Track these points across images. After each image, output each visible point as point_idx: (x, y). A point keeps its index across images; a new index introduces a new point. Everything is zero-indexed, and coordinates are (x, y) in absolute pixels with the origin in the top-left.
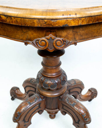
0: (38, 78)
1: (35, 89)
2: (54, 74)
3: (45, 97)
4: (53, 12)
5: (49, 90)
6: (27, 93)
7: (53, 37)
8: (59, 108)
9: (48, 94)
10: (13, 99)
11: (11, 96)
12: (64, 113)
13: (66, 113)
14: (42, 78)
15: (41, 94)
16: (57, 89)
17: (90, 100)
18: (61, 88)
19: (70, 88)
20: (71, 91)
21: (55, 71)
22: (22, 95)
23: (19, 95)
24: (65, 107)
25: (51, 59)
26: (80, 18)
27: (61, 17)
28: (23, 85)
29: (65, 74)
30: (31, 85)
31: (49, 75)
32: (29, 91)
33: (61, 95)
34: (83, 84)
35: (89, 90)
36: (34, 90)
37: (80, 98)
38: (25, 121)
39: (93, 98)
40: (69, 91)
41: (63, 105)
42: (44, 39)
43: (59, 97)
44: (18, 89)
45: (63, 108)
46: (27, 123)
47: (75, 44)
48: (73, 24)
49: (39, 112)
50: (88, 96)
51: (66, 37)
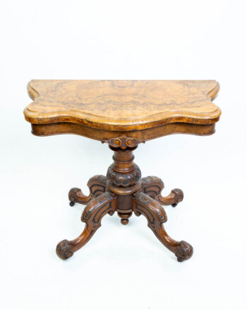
0: (108, 174)
1: (105, 188)
2: (126, 169)
3: (117, 195)
4: (126, 120)
5: (121, 187)
6: (94, 194)
7: (125, 137)
8: (132, 209)
9: (120, 192)
10: (72, 204)
11: (70, 199)
12: (138, 214)
13: (140, 214)
14: (114, 174)
15: (111, 192)
16: (130, 186)
17: (174, 205)
18: (134, 184)
19: (145, 186)
20: (147, 190)
21: (127, 166)
22: (86, 198)
23: (82, 198)
24: (139, 207)
25: (123, 154)
26: (146, 124)
27: (131, 123)
28: (88, 184)
29: (139, 169)
30: (98, 183)
31: (121, 170)
32: (96, 191)
33: (135, 193)
34: (163, 183)
35: (173, 192)
36: (102, 189)
37: (159, 200)
38: (95, 222)
39: (178, 202)
40: (145, 189)
41: (137, 204)
42: (118, 138)
43: (132, 195)
44: (79, 190)
45: (136, 207)
46: (96, 224)
47: (144, 142)
48: (141, 128)
49: (109, 213)
50: (171, 199)
51: (136, 137)
